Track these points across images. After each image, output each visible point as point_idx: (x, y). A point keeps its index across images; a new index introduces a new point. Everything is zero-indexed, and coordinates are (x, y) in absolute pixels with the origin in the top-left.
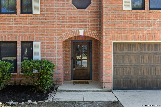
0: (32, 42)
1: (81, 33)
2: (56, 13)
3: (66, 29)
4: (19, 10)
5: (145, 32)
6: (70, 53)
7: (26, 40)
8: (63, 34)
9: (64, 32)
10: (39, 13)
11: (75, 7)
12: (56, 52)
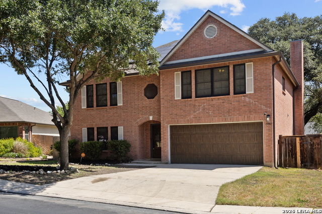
0: (117, 127)
1: (151, 118)
2: (133, 104)
3: (140, 116)
4: (109, 103)
5: (192, 116)
6: (149, 135)
7: (114, 126)
8: (138, 120)
9: (139, 118)
10: (122, 105)
11: (146, 98)
12: (133, 134)
